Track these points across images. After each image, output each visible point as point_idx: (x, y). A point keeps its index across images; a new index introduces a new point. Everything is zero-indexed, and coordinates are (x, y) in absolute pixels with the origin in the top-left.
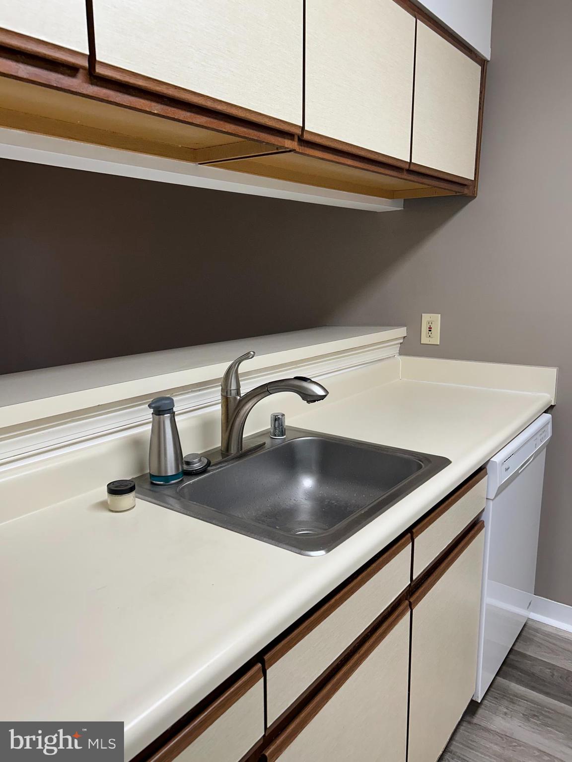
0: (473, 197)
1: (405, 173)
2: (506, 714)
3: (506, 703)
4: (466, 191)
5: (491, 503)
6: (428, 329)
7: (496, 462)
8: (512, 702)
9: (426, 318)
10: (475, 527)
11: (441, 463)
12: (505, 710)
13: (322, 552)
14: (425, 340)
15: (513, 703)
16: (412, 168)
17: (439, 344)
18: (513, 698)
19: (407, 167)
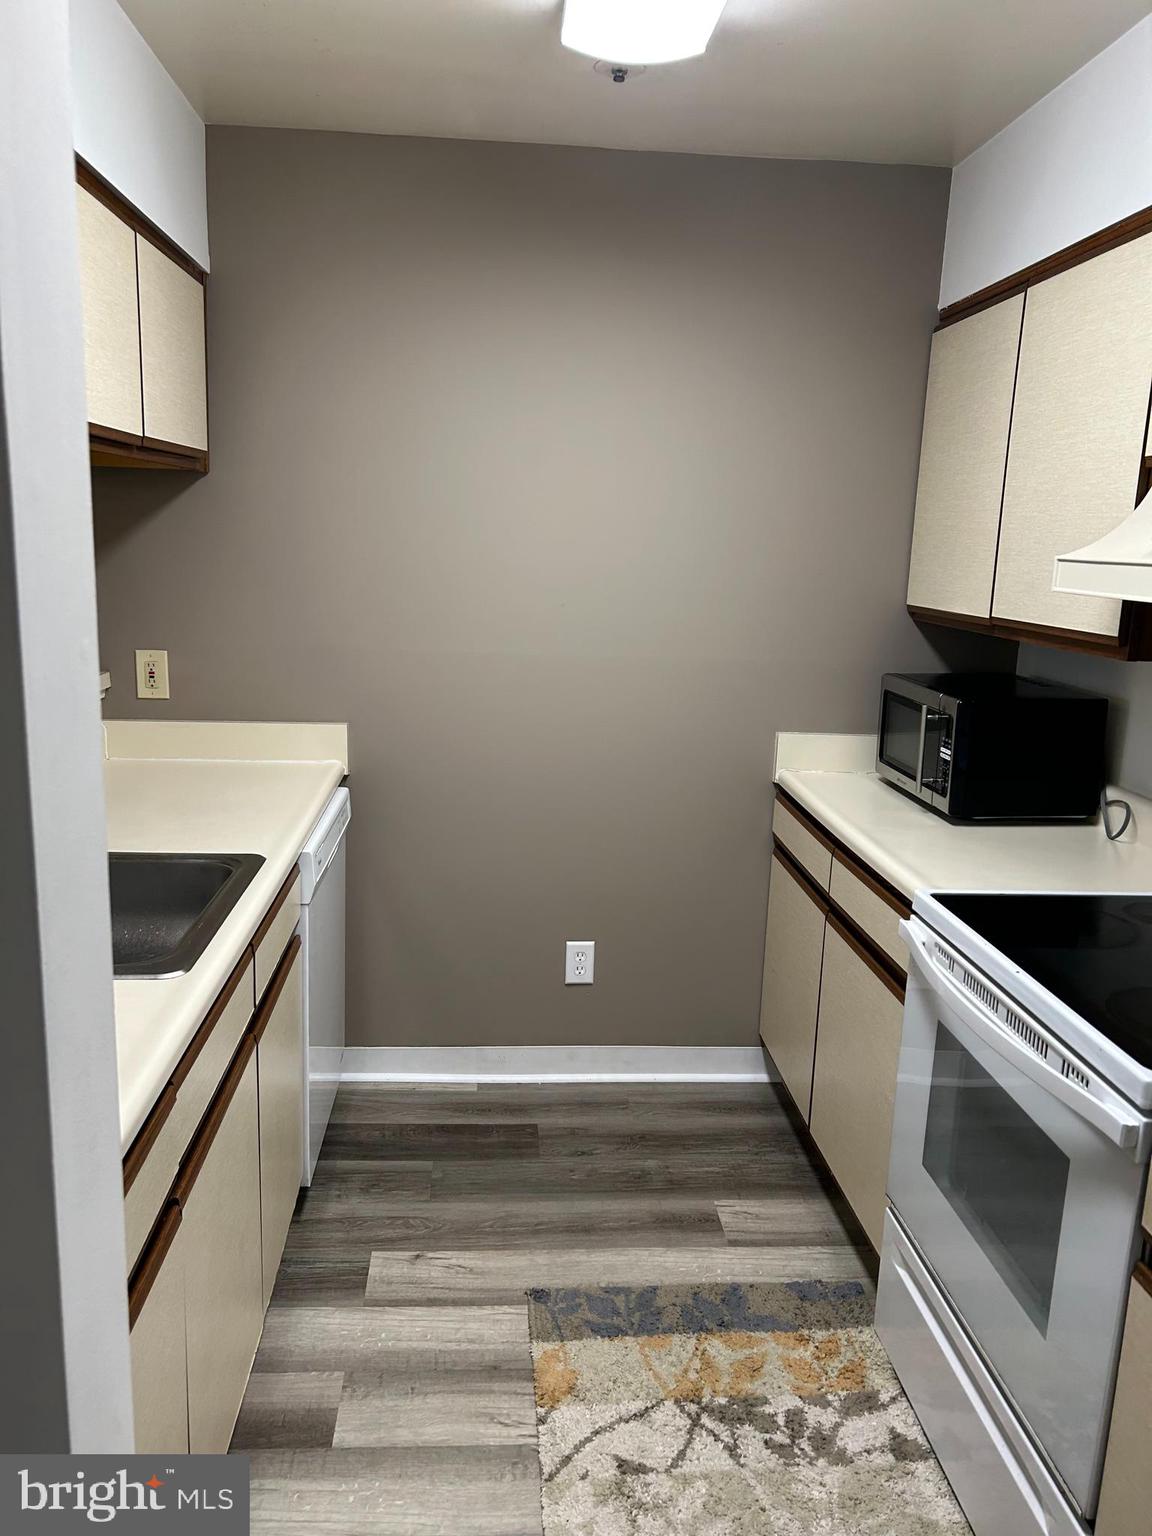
0: (205, 473)
1: (135, 451)
2: (339, 1196)
3: (336, 1185)
4: (198, 467)
5: (307, 909)
6: (148, 675)
7: (308, 853)
8: (344, 1181)
9: (143, 657)
10: (293, 945)
11: (254, 863)
12: (338, 1193)
13: (180, 973)
14: (143, 692)
15: (346, 1182)
16: (146, 444)
17: (168, 697)
18: (342, 1177)
19: (139, 444)
